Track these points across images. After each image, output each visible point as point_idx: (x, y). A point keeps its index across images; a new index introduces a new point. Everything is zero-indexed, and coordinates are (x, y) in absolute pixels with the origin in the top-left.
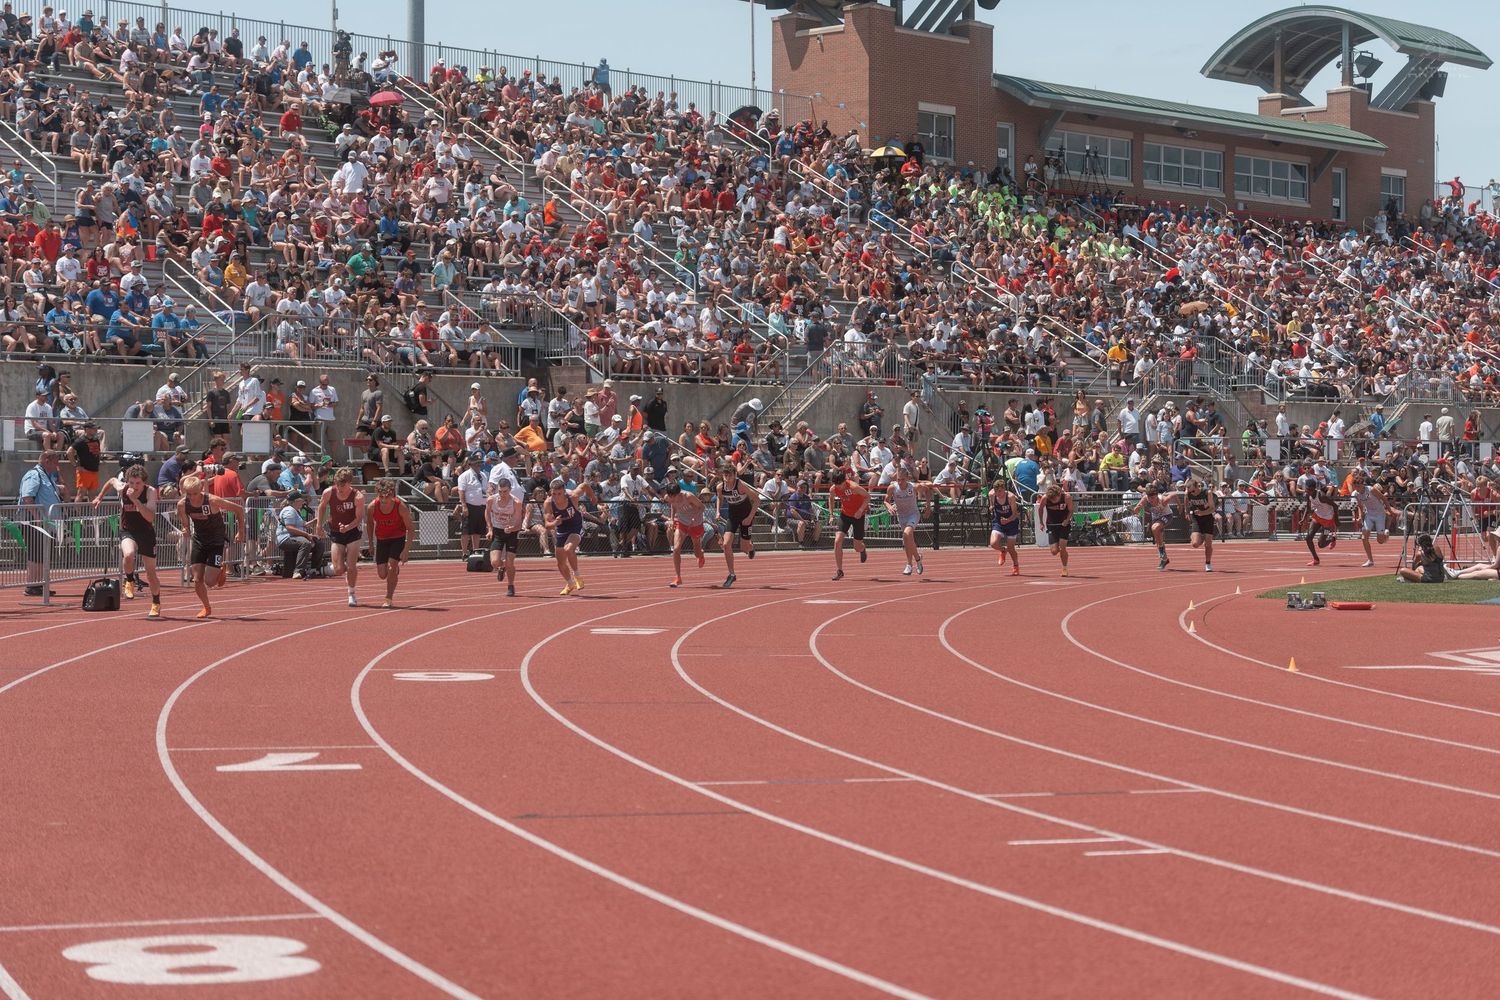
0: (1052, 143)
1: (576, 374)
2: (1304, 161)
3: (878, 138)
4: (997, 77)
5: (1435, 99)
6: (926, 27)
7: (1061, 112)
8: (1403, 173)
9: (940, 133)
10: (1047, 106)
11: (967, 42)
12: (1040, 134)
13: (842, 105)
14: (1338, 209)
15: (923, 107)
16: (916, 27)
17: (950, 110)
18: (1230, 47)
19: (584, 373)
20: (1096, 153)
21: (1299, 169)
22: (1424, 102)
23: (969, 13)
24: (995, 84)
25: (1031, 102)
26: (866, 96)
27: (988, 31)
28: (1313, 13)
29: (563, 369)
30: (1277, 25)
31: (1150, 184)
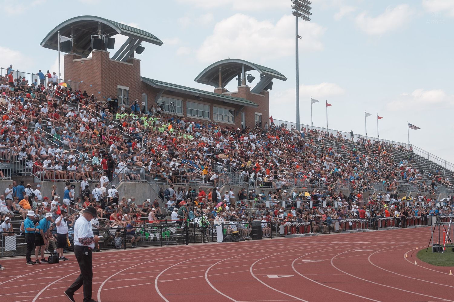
0: (160, 101)
1: (28, 179)
2: (233, 109)
3: (104, 97)
4: (142, 77)
5: (269, 90)
6: (119, 59)
7: (163, 90)
8: (261, 114)
9: (124, 96)
10: (159, 88)
11: (132, 65)
12: (155, 98)
13: (91, 86)
14: (243, 125)
15: (119, 87)
16: (116, 59)
17: (128, 88)
18: (204, 72)
19: (32, 178)
20: (173, 104)
21: (231, 112)
22: (265, 91)
23: (132, 55)
24: (141, 80)
25: (154, 86)
26: (100, 82)
27: (139, 61)
28: (232, 61)
29: (23, 177)
30: (220, 65)
31: (189, 116)
